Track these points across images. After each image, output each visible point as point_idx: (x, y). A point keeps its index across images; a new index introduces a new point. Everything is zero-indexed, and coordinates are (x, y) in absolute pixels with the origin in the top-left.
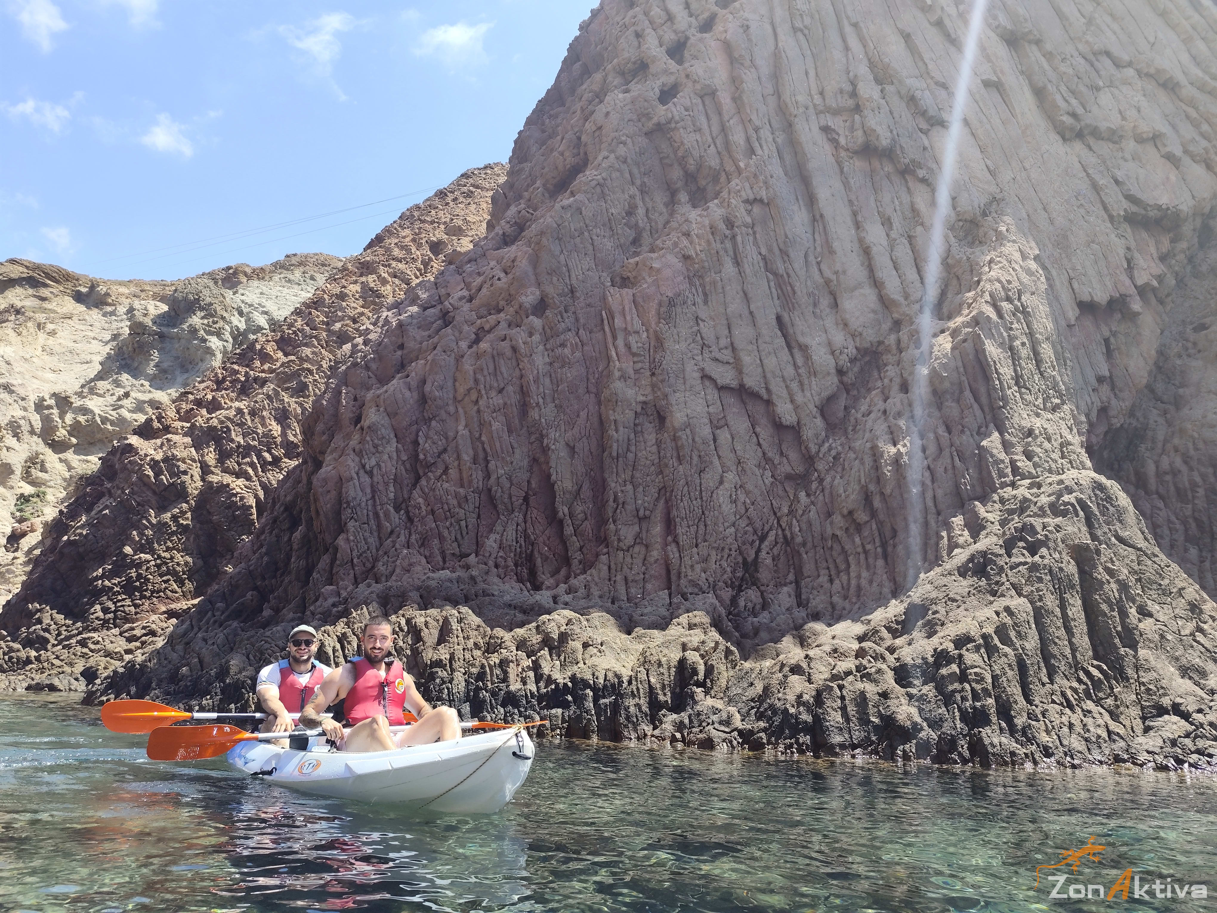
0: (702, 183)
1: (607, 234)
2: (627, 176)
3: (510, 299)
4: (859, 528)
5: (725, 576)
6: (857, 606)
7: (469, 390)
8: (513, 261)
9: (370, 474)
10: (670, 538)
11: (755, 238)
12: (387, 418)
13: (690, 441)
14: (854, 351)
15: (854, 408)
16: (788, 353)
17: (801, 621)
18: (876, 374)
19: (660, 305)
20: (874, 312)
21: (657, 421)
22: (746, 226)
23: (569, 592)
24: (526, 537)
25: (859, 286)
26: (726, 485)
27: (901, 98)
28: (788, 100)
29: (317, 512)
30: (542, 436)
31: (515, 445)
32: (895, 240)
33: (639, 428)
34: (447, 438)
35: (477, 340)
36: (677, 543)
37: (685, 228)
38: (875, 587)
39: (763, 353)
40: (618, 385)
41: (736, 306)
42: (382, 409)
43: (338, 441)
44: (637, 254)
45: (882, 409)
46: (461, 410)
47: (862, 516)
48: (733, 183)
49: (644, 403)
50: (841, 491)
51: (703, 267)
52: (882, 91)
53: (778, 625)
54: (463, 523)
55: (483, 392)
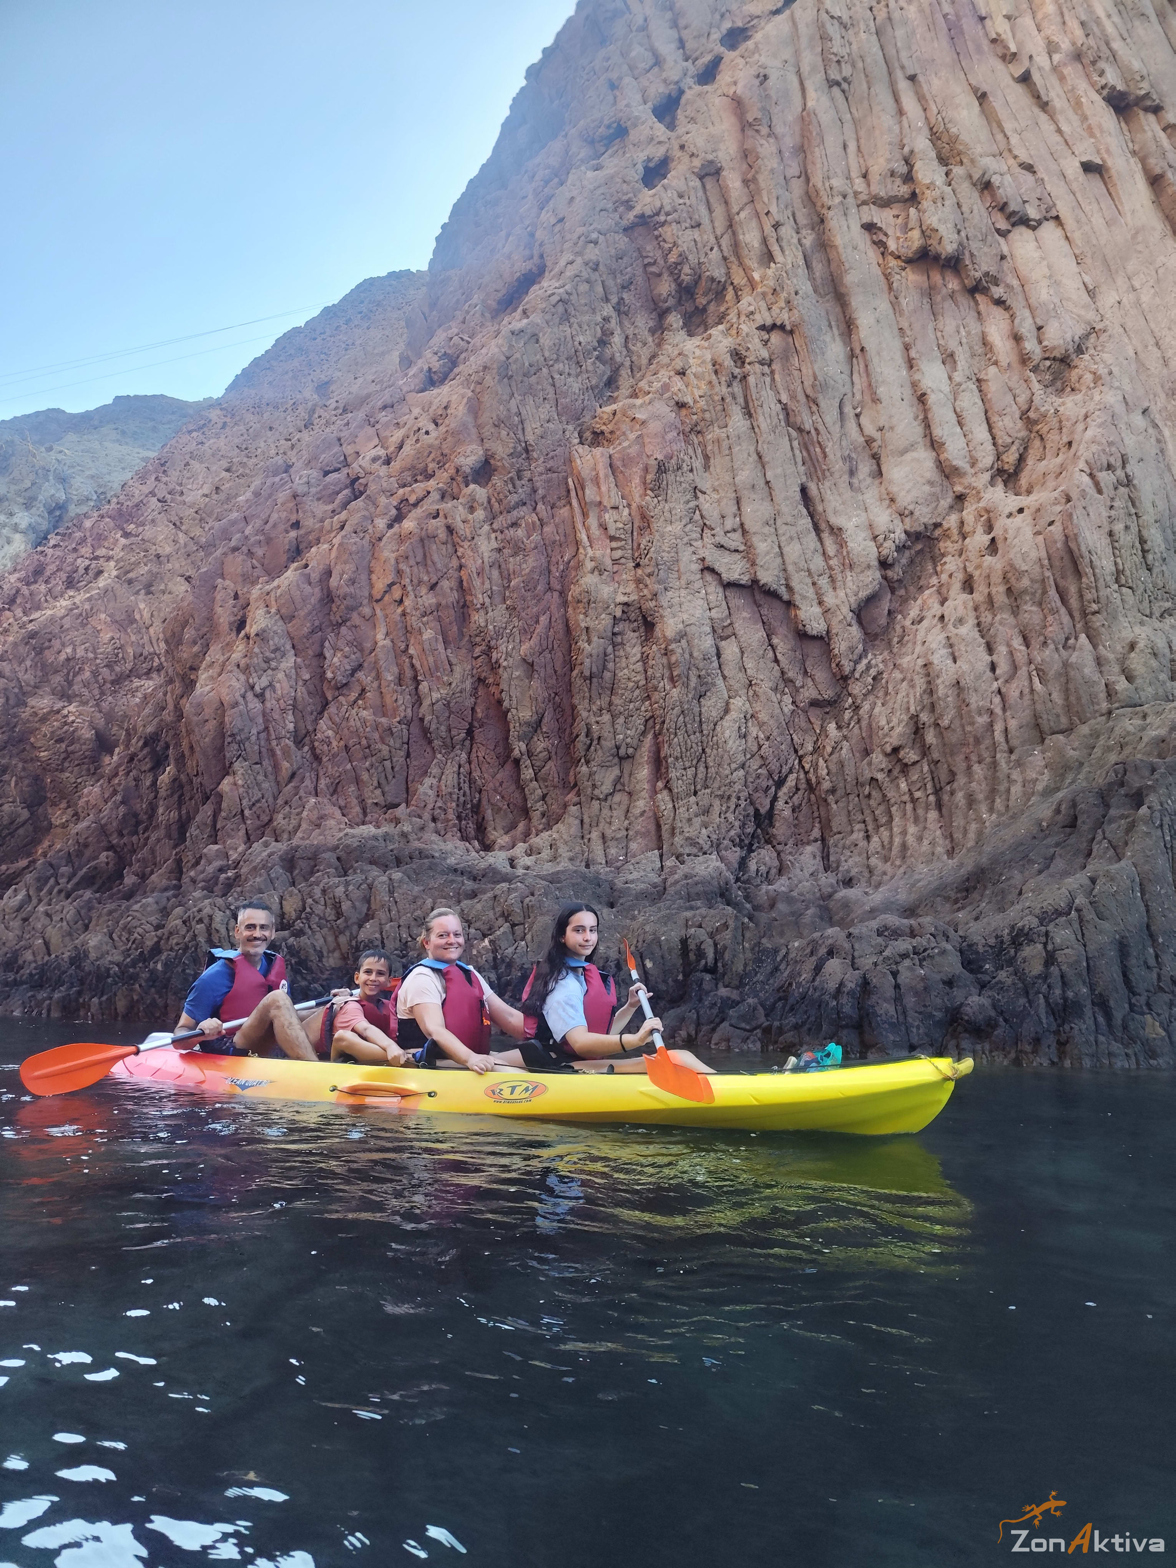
0: (702, 301)
1: (573, 372)
2: (600, 289)
3: (443, 460)
4: (905, 768)
5: (732, 833)
6: (902, 870)
7: (390, 585)
8: (446, 408)
9: (261, 696)
10: (660, 784)
11: (773, 380)
12: (281, 623)
13: (687, 656)
14: (903, 536)
15: (901, 612)
16: (816, 539)
17: (830, 890)
18: (930, 567)
19: (646, 470)
20: (931, 483)
21: (642, 629)
22: (762, 363)
23: (530, 853)
24: (471, 781)
25: (911, 447)
26: (733, 715)
27: (974, 185)
28: (819, 185)
29: (192, 748)
30: (490, 648)
31: (454, 660)
32: (960, 384)
33: (619, 639)
34: (362, 650)
35: (399, 518)
36: (670, 790)
37: (679, 364)
38: (925, 846)
39: (783, 539)
40: (589, 580)
41: (747, 474)
42: (273, 610)
43: (215, 653)
44: (612, 400)
45: (939, 614)
46: (378, 612)
47: (910, 755)
48: (744, 302)
49: (626, 604)
50: (883, 722)
51: (703, 419)
52: (947, 174)
53: (801, 894)
54: (388, 764)
55: (410, 588)
